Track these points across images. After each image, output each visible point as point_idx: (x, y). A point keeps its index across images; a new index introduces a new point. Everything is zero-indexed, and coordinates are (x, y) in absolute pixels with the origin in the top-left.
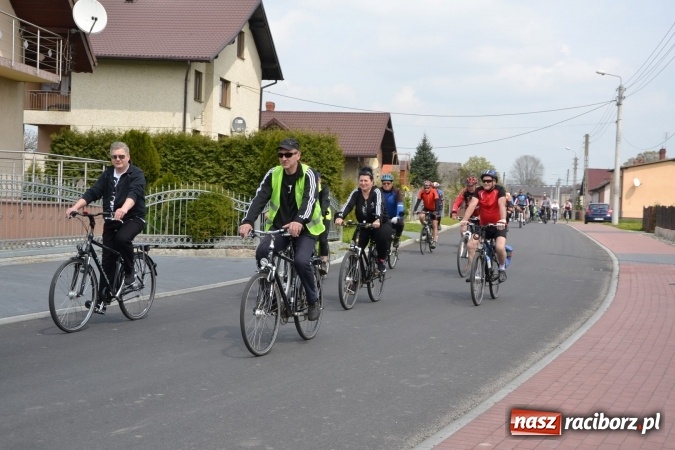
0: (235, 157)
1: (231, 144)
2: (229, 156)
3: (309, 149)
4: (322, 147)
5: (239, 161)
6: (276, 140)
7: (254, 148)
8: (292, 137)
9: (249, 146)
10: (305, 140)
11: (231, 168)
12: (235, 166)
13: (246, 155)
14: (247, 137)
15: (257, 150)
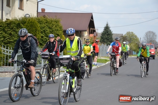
0: (12, 29)
1: (10, 23)
2: (10, 28)
3: (47, 25)
4: (53, 25)
5: (14, 31)
6: (31, 21)
7: (21, 24)
8: (39, 20)
9: (19, 24)
10: (45, 21)
11: (10, 34)
12: (12, 33)
13: (18, 28)
14: (18, 20)
15: (22, 26)
